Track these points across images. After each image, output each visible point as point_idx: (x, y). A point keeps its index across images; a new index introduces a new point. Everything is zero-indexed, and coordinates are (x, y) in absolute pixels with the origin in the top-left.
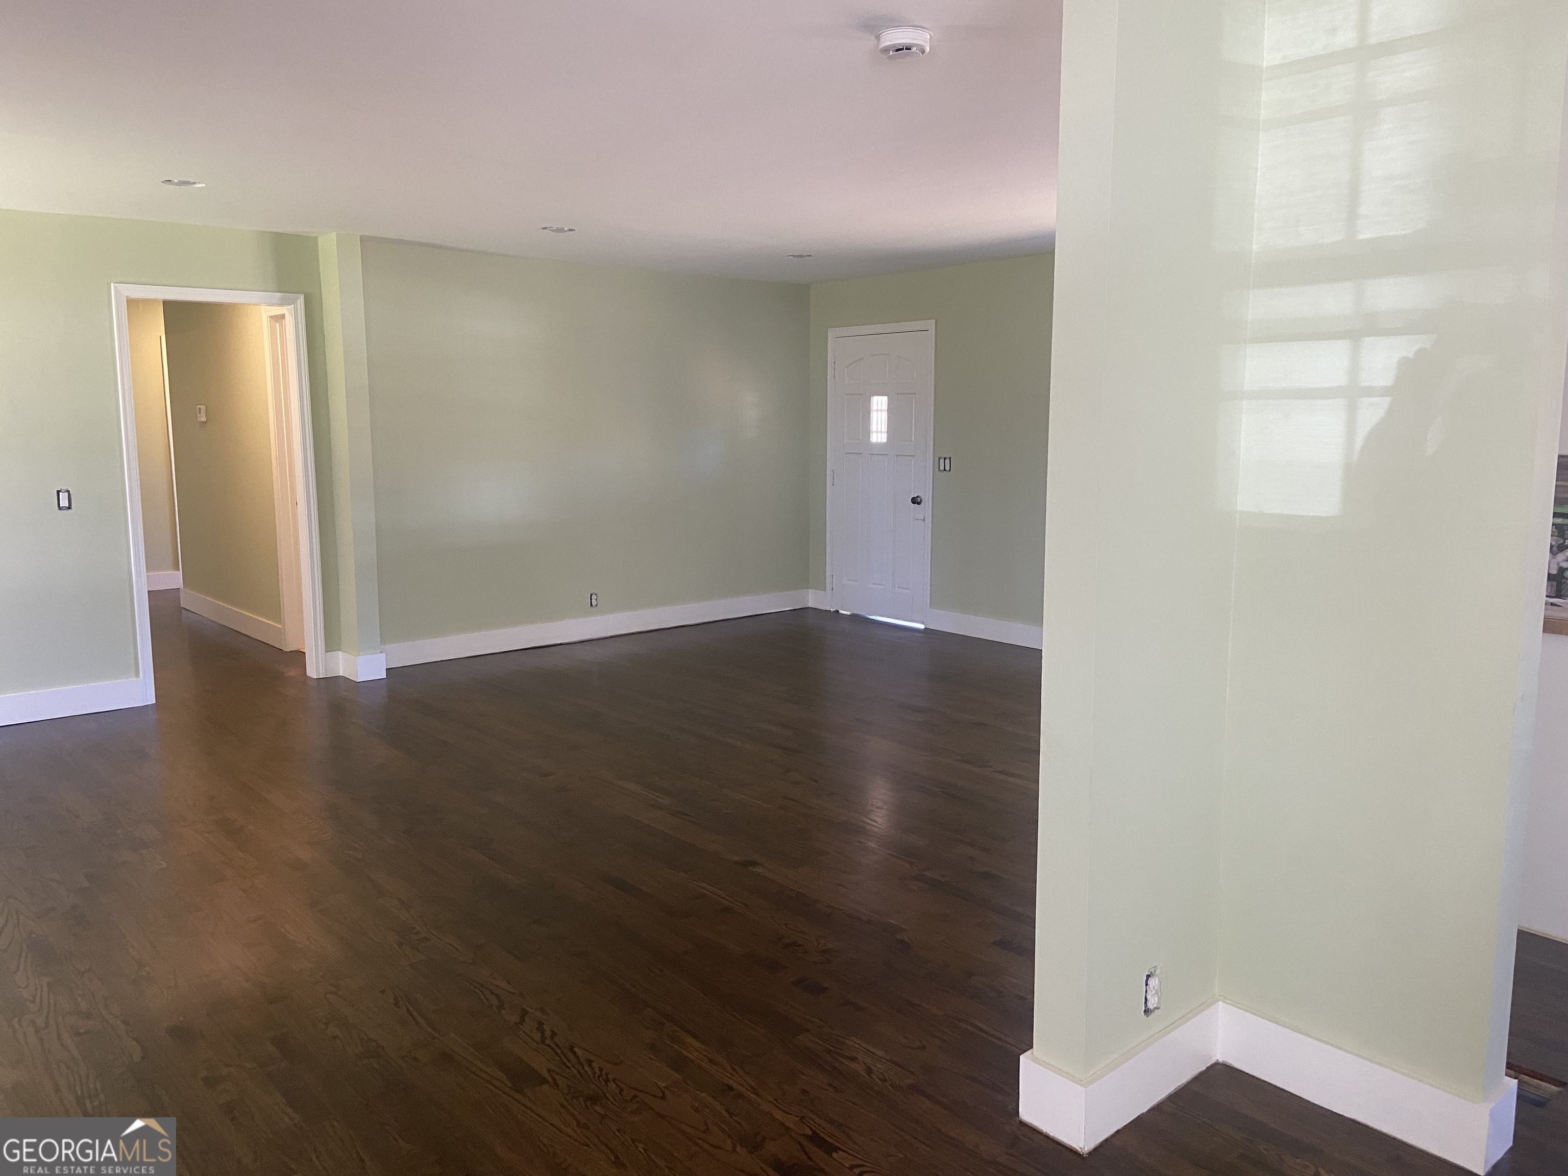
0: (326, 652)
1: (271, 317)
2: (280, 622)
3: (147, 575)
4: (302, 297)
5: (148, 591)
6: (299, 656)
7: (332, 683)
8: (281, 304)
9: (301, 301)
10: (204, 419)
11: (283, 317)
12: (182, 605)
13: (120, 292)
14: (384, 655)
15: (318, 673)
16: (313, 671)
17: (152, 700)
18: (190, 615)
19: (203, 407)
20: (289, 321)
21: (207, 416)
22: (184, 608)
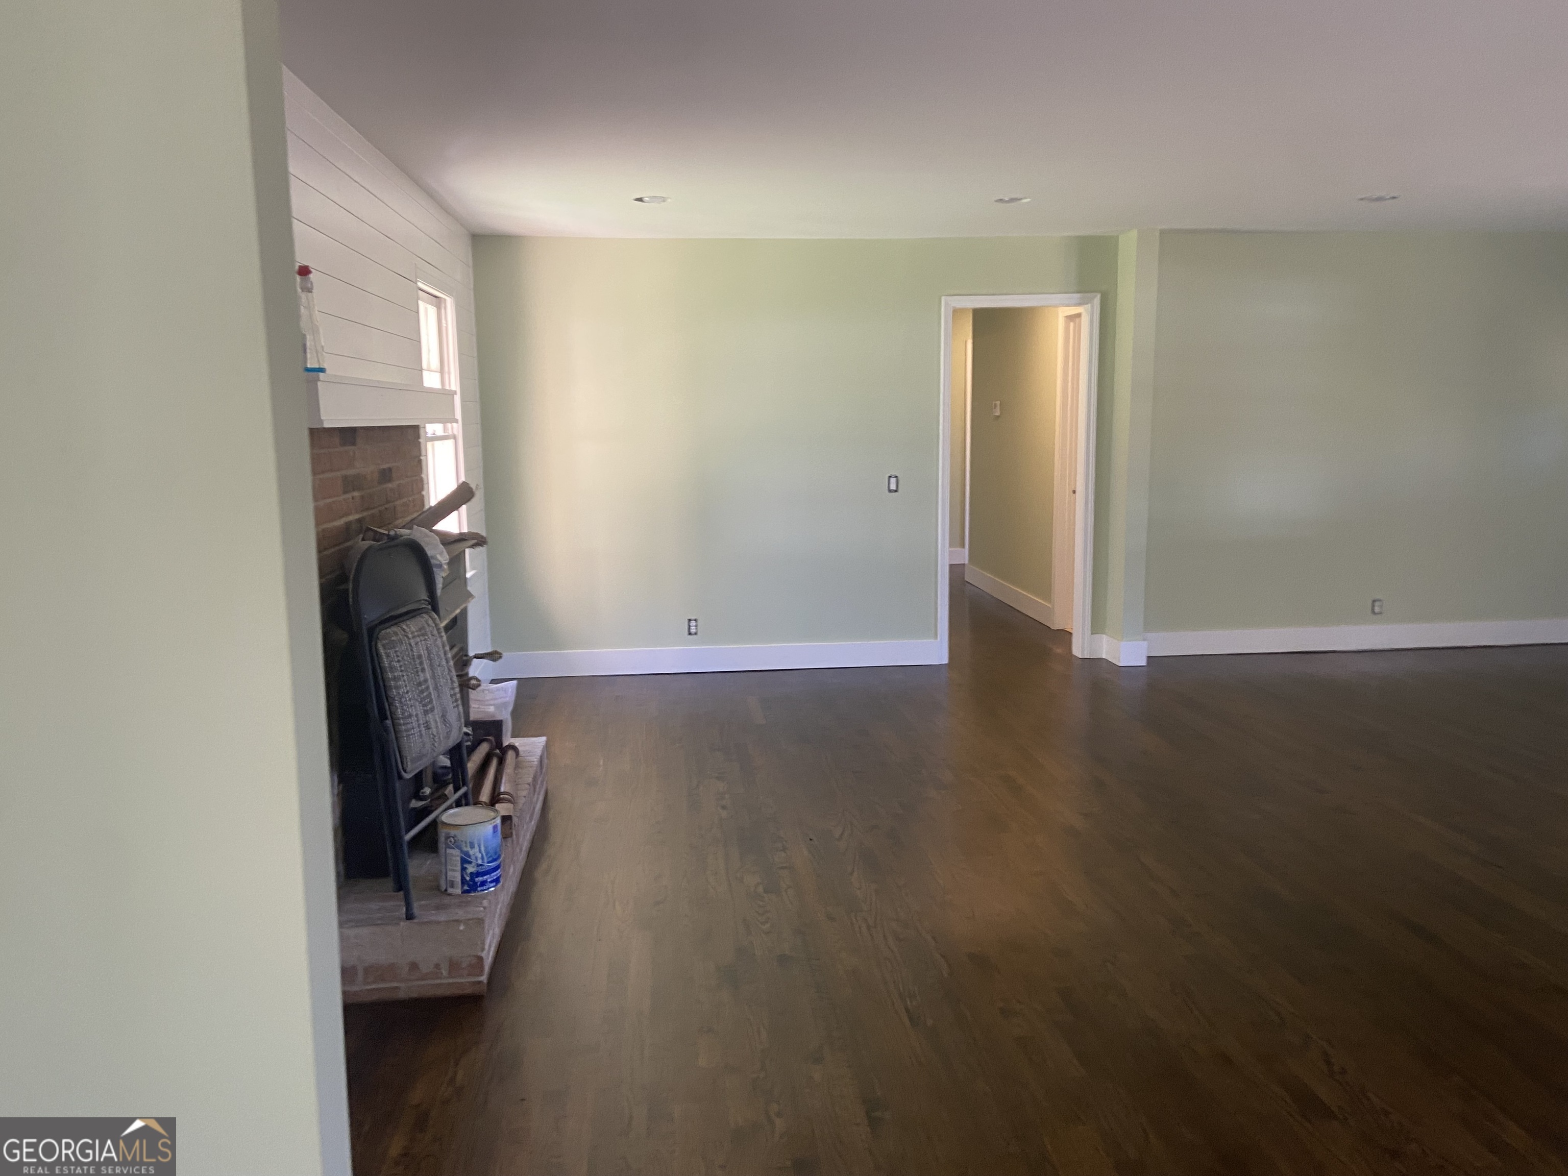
0: (1092, 634)
1: (1067, 317)
2: (1050, 602)
3: (950, 551)
4: (1099, 296)
5: (951, 566)
6: (1065, 636)
7: (1094, 664)
8: (1079, 304)
9: (1097, 301)
10: (998, 414)
11: (1079, 315)
12: (967, 579)
13: (948, 303)
14: (1146, 643)
15: (1083, 652)
16: (1079, 649)
17: (945, 661)
18: (973, 588)
19: (998, 403)
20: (1085, 320)
21: (1001, 409)
22: (967, 582)
